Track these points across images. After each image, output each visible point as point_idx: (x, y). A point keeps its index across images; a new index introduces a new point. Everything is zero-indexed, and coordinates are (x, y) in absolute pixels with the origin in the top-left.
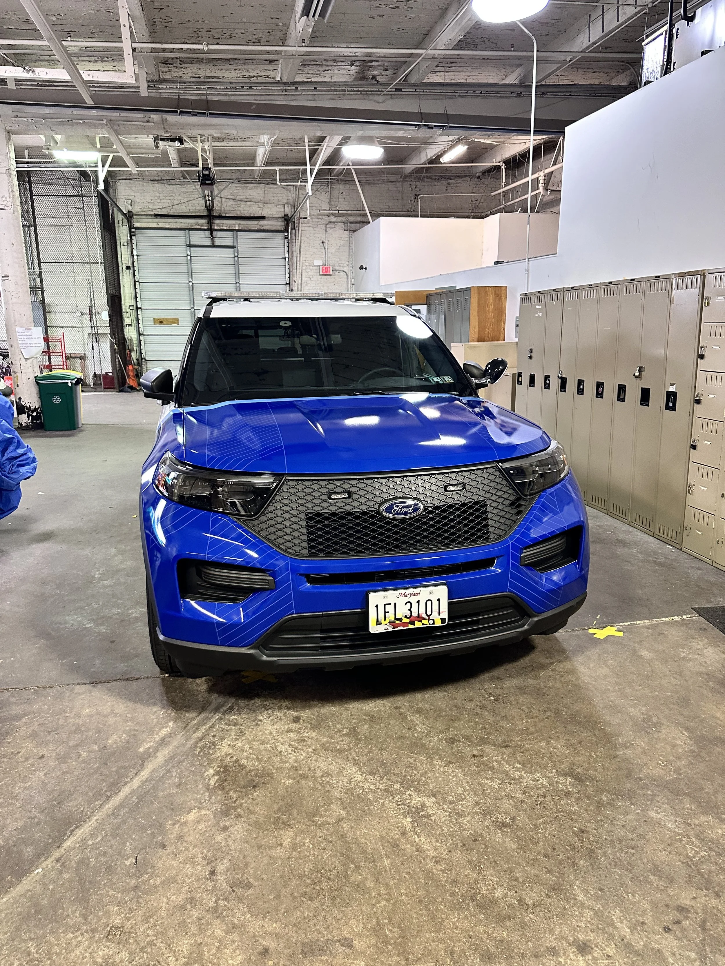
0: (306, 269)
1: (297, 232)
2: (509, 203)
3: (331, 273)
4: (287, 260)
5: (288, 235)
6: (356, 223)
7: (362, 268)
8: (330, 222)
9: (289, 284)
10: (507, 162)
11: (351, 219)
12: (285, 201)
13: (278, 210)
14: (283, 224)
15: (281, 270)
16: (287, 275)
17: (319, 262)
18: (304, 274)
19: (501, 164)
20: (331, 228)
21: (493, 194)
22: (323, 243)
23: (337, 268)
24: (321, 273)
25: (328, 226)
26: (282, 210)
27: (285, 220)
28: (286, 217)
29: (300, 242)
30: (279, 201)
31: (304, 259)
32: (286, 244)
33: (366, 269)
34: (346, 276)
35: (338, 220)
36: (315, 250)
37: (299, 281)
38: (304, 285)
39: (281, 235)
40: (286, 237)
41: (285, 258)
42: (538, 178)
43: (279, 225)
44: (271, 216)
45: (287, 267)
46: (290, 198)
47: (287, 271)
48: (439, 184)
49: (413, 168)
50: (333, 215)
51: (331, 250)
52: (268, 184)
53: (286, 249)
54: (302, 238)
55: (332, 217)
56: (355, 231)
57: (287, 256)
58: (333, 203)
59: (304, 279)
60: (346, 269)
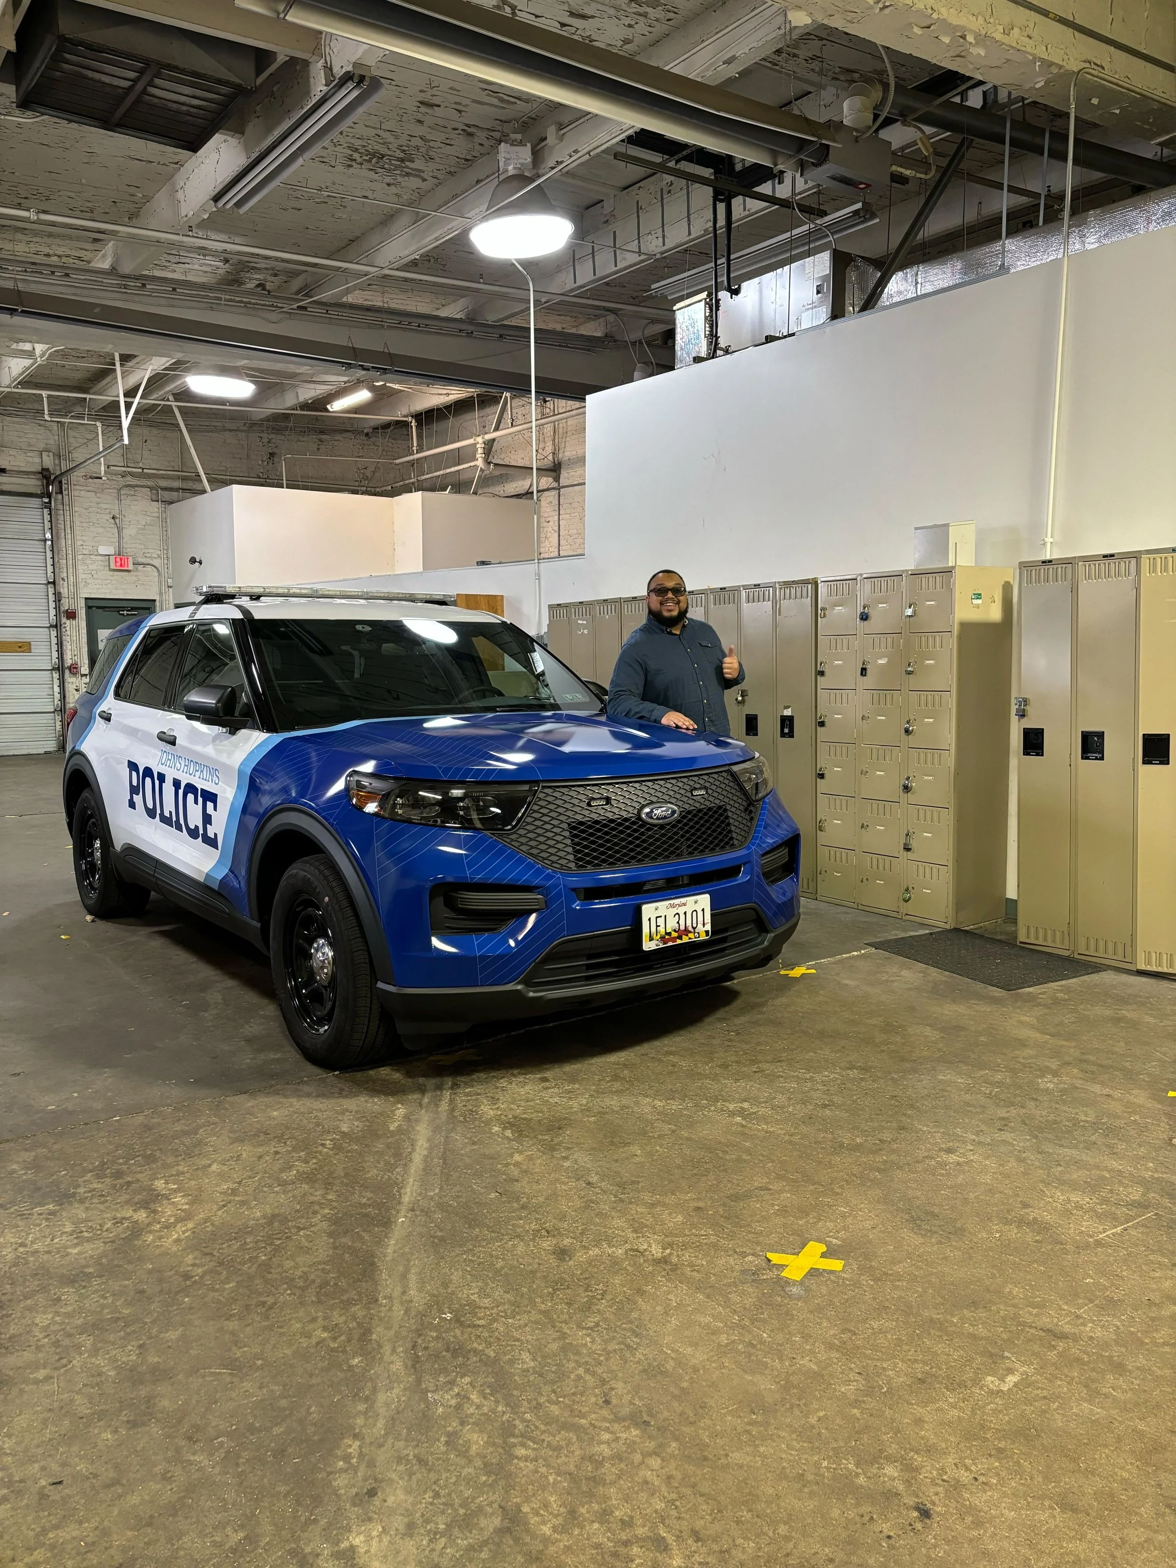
0: (83, 560)
1: (66, 498)
2: (424, 477)
3: (131, 567)
4: (49, 543)
5: (50, 502)
6: (171, 489)
7: (193, 561)
8: (127, 486)
9: (54, 583)
10: (418, 416)
11: (164, 483)
12: (41, 446)
13: (30, 459)
14: (39, 483)
15: (38, 560)
16: (50, 569)
17: (110, 550)
18: (81, 568)
19: (410, 419)
20: (128, 495)
21: (397, 461)
22: (113, 518)
23: (141, 560)
24: (113, 567)
25: (122, 492)
26: (38, 460)
27: (44, 477)
28: (44, 473)
29: (72, 516)
30: (29, 445)
31: (79, 543)
32: (47, 517)
33: (200, 562)
34: (156, 574)
35: (139, 483)
36: (101, 530)
37: (71, 578)
38: (81, 585)
39: (35, 502)
40: (48, 506)
41: (45, 540)
42: (475, 444)
43: (33, 484)
44: (16, 469)
45: (49, 554)
46: (52, 442)
47: (49, 562)
48: (305, 439)
49: (268, 414)
50: (132, 474)
51: (129, 532)
52: (9, 415)
53: (47, 525)
54: (76, 509)
55: (129, 478)
56: (172, 503)
57: (48, 536)
58: (129, 456)
59: (81, 576)
60: (156, 562)
